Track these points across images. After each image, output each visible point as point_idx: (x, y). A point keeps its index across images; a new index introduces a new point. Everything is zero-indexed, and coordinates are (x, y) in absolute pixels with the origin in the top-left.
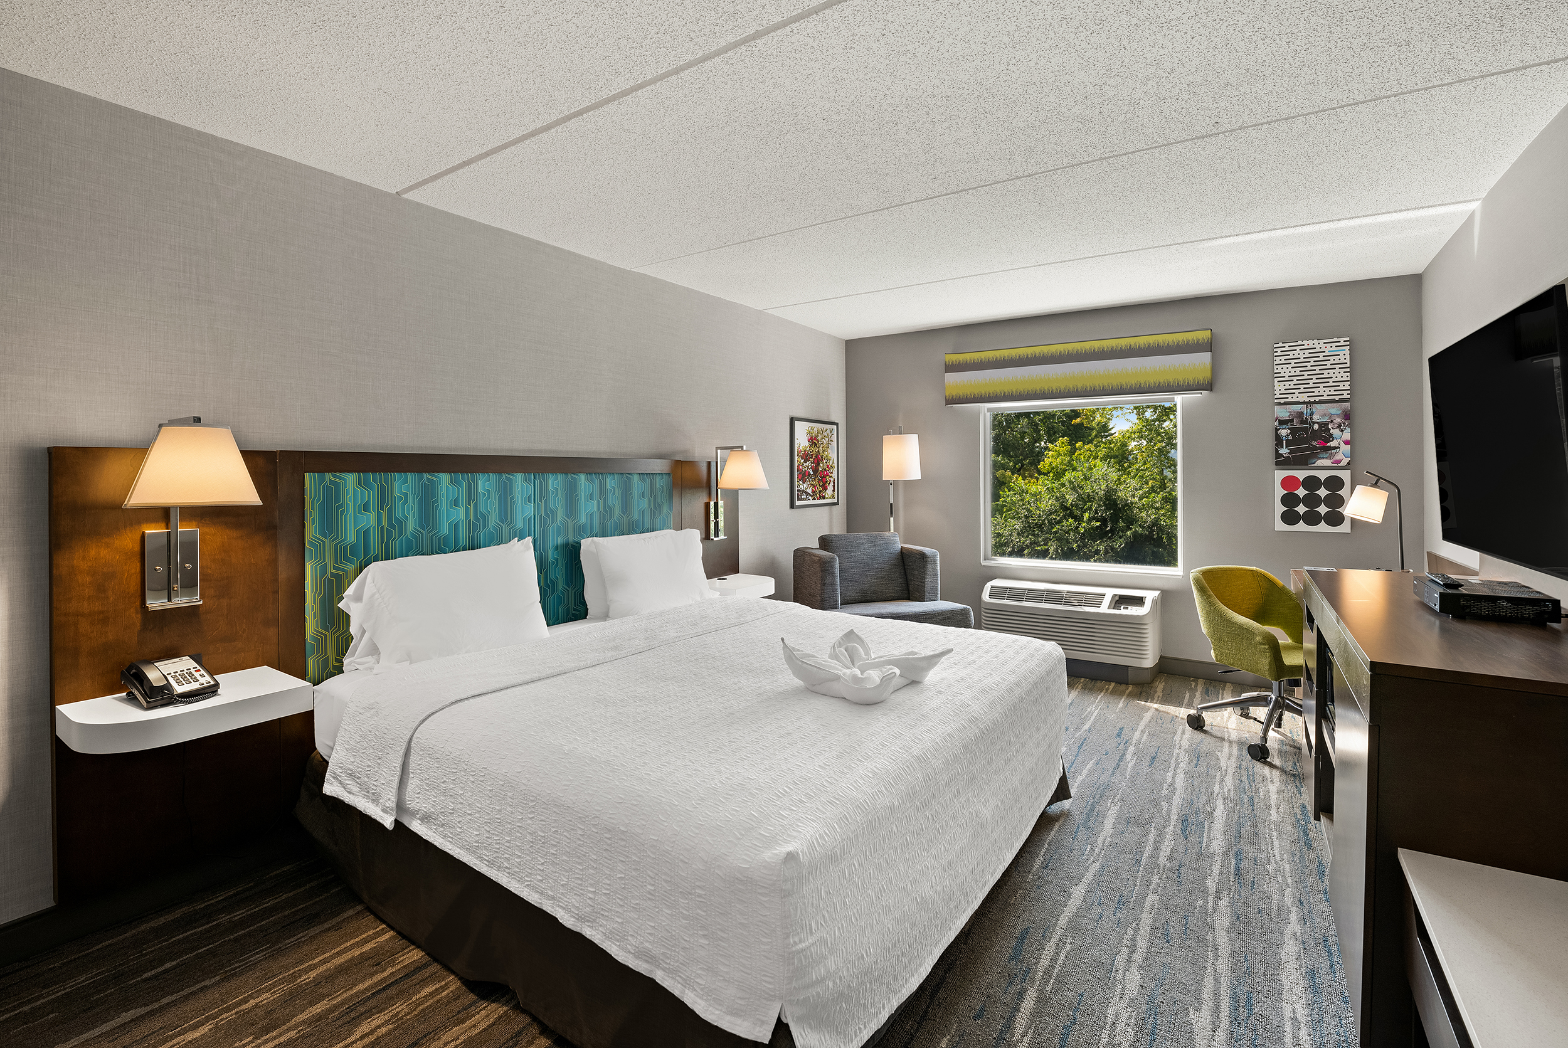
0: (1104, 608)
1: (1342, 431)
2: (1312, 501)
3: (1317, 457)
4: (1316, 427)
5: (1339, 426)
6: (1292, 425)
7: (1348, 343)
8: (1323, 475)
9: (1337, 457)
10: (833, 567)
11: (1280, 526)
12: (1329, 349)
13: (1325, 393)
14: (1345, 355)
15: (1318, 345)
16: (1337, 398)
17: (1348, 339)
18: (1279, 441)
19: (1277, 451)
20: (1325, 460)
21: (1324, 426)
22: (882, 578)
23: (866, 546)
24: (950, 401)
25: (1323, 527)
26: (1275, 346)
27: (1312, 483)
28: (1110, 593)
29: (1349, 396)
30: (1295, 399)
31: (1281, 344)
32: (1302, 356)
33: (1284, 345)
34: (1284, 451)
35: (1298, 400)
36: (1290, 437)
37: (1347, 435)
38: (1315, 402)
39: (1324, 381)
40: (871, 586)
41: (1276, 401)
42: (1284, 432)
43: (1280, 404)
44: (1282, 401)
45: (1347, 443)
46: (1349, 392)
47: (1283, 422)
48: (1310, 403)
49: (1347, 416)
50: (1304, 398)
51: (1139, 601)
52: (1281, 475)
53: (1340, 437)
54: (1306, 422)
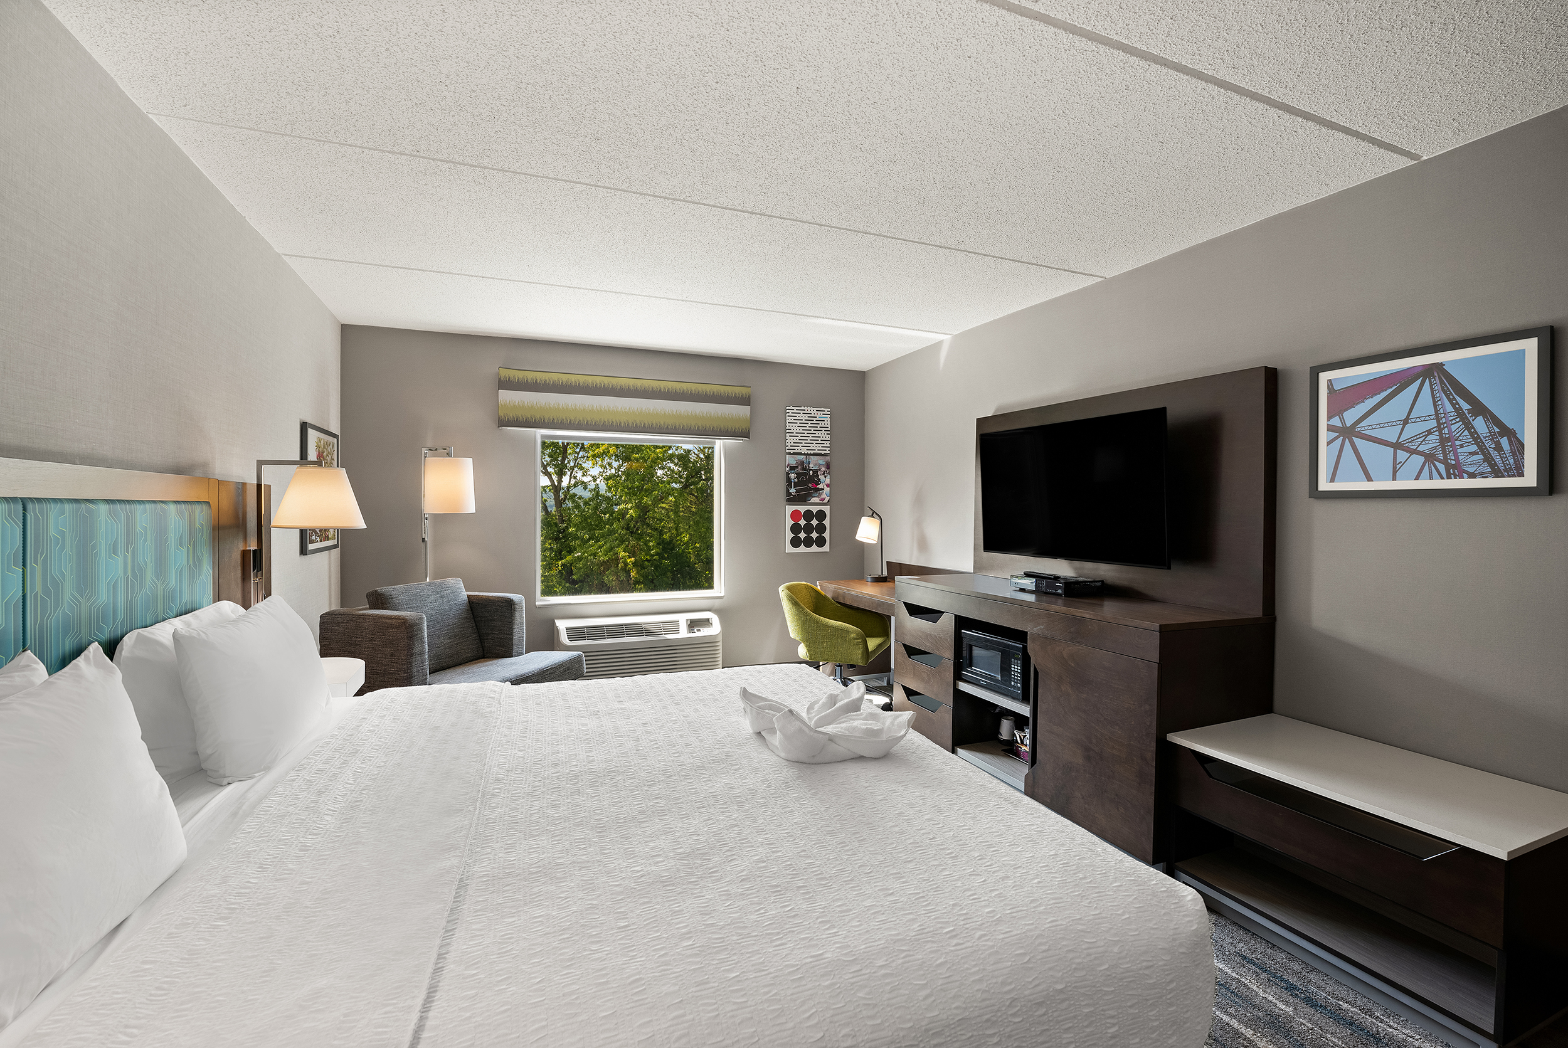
0: (683, 633)
1: (825, 477)
2: (808, 529)
3: (811, 496)
4: (811, 472)
5: (824, 474)
6: (798, 470)
7: (829, 413)
8: (815, 509)
9: (823, 496)
10: (421, 630)
11: (789, 549)
12: (819, 415)
13: (816, 448)
14: (827, 423)
15: (813, 411)
16: (823, 452)
17: (829, 410)
18: (788, 480)
19: (788, 491)
20: (816, 498)
21: (815, 472)
22: (456, 636)
23: (432, 599)
24: (504, 423)
25: (814, 548)
26: (787, 408)
27: (808, 515)
28: (683, 619)
29: (829, 452)
30: (799, 451)
31: (791, 407)
32: (804, 418)
33: (793, 408)
34: (792, 491)
35: (801, 451)
36: (796, 480)
37: (828, 481)
38: (811, 454)
39: (816, 439)
40: (445, 649)
41: (787, 451)
42: (793, 476)
43: (790, 454)
44: (792, 452)
45: (828, 486)
46: (829, 449)
47: (792, 468)
48: (808, 454)
49: (828, 466)
50: (804, 450)
51: (706, 622)
52: (790, 509)
53: (825, 480)
54: (804, 469)
